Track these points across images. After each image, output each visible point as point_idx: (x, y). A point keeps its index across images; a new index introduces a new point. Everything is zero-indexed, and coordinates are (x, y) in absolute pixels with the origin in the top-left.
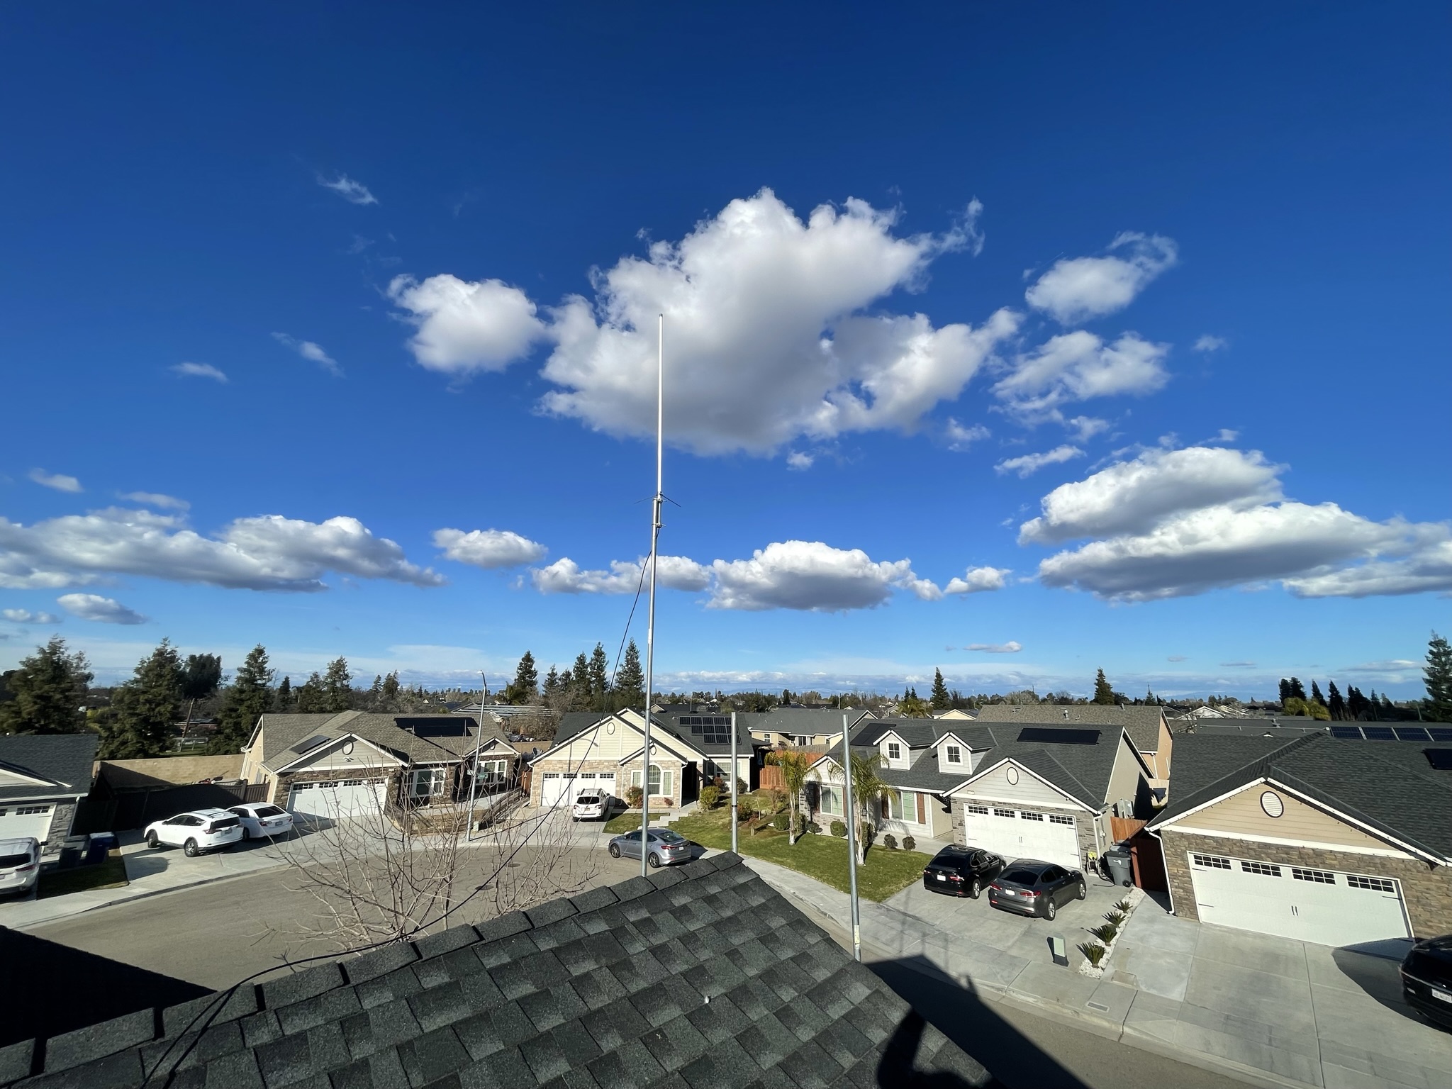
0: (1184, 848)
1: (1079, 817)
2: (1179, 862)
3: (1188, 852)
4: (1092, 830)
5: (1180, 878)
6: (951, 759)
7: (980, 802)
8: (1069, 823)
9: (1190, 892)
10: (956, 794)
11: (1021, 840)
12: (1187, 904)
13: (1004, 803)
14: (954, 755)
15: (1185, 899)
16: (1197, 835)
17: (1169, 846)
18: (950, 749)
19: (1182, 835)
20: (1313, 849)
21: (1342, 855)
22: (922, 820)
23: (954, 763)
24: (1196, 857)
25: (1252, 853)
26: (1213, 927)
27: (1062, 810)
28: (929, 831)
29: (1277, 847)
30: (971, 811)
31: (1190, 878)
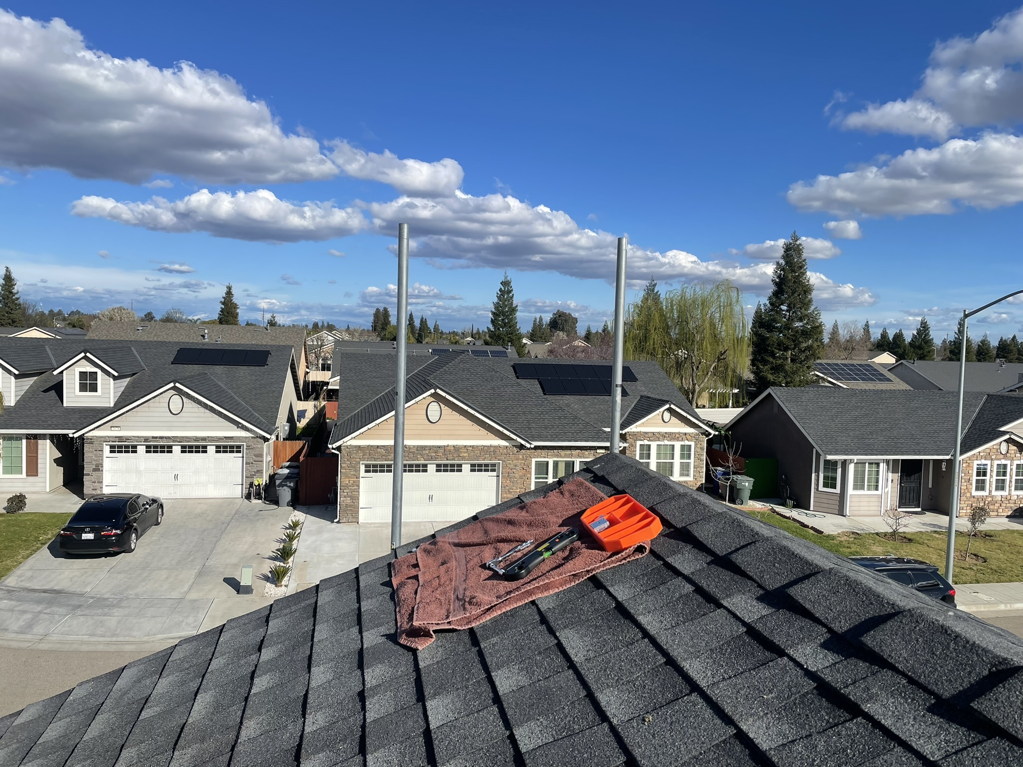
0: (358, 460)
1: (250, 444)
2: (352, 473)
3: (361, 462)
4: (261, 455)
5: (349, 488)
6: (83, 388)
7: (127, 439)
8: (237, 452)
9: (355, 499)
10: (93, 432)
11: (176, 477)
12: (351, 510)
13: (161, 438)
14: (88, 383)
15: (350, 506)
16: (372, 446)
17: (346, 460)
18: (83, 375)
19: (359, 448)
20: (454, 446)
21: (471, 448)
22: (33, 470)
23: (88, 393)
24: (367, 466)
25: (411, 455)
26: (369, 526)
27: (231, 438)
28: (42, 484)
29: (430, 448)
30: (111, 452)
31: (358, 486)
